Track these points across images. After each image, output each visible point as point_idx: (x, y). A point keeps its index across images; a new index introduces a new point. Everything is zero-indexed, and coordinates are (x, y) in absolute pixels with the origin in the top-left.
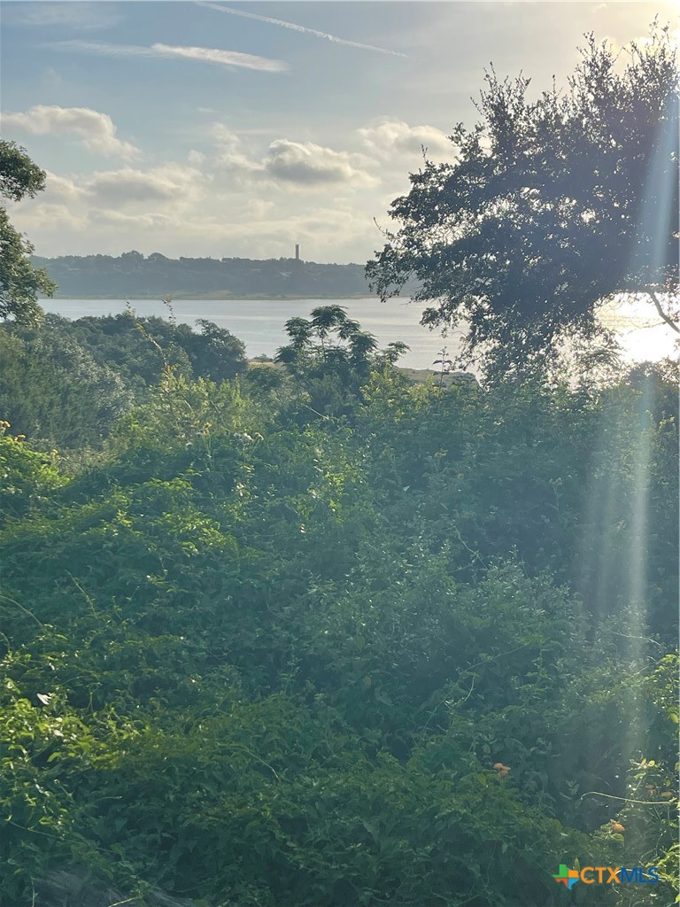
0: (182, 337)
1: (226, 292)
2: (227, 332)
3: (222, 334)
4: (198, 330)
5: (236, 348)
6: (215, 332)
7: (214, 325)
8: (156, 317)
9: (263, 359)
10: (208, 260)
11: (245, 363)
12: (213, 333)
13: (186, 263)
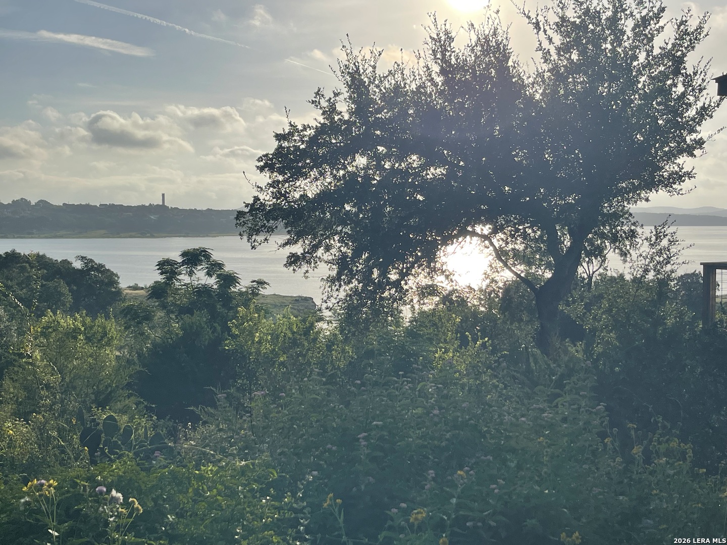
0: (62, 270)
1: (103, 232)
2: (103, 266)
3: (100, 268)
4: (78, 265)
5: (110, 279)
6: (92, 266)
7: (92, 261)
8: (41, 254)
9: (135, 288)
10: (88, 206)
11: (119, 292)
12: (91, 267)
13: (68, 208)
